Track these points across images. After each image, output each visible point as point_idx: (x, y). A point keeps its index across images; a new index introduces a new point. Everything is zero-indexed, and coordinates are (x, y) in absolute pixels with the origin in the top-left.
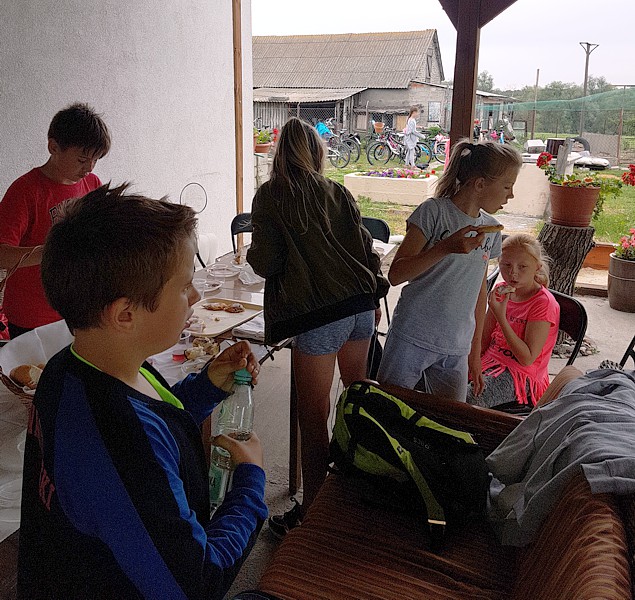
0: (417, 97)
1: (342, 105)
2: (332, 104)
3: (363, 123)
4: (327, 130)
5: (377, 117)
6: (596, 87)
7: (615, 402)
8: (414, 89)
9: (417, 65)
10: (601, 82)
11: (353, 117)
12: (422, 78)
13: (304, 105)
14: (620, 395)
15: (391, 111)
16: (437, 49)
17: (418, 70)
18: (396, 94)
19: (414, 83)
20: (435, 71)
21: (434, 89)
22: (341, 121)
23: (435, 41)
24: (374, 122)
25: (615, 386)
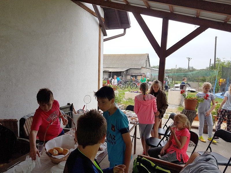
0: (143, 71)
1: (123, 72)
2: (120, 72)
3: (129, 77)
4: (120, 79)
5: (132, 76)
6: (191, 69)
7: (211, 164)
8: (142, 69)
9: (143, 63)
10: (192, 68)
11: (126, 76)
12: (144, 66)
13: (113, 72)
14: (212, 162)
15: (136, 75)
16: (149, 59)
17: (144, 64)
18: (138, 70)
19: (142, 67)
20: (148, 64)
21: (148, 69)
22: (123, 77)
23: (148, 57)
24: (132, 77)
25: (210, 159)
